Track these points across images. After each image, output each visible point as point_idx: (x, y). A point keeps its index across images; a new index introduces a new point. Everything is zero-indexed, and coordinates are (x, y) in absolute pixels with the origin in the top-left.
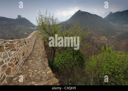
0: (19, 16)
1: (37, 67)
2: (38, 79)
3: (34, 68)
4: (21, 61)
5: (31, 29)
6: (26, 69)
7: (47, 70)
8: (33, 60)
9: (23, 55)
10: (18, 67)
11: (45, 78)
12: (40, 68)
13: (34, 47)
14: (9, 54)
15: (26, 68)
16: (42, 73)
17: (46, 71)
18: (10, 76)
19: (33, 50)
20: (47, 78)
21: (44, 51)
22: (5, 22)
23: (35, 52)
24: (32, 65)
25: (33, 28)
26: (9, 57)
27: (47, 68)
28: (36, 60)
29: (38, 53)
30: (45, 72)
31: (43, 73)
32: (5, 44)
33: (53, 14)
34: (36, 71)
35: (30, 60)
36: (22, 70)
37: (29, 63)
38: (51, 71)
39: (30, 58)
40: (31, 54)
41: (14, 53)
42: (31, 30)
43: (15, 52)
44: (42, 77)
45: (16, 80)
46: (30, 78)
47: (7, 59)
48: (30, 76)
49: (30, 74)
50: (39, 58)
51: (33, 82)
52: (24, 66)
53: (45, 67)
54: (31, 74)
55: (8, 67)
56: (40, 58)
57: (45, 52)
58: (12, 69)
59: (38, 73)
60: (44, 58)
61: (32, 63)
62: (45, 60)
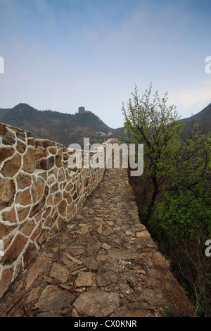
0: (81, 109)
1: (112, 216)
2: (117, 241)
3: (106, 216)
4: (82, 196)
5: (100, 135)
6: (90, 214)
7: (137, 229)
8: (103, 200)
9: (86, 186)
10: (76, 205)
11: (132, 244)
12: (120, 221)
13: (106, 174)
14: (67, 174)
15: (91, 212)
16: (125, 232)
17: (134, 229)
18: (63, 218)
19: (103, 180)
20: (139, 246)
21: (127, 187)
22: (57, 121)
23: (107, 185)
24: (102, 208)
25: (104, 134)
26: (66, 180)
27: (138, 225)
28: (109, 201)
29: (114, 187)
30: (131, 233)
31: (127, 233)
32: (64, 153)
33: (166, 94)
34: (111, 223)
35: (97, 198)
36: (83, 214)
37: (96, 204)
38: (149, 234)
39: (97, 196)
40: (98, 187)
41: (74, 176)
42: (100, 138)
43: (75, 173)
44: (124, 241)
45: (72, 230)
46: (99, 234)
47: (63, 182)
48: (100, 230)
49: (99, 226)
50: (116, 199)
51: (105, 244)
52: (85, 208)
53: (132, 221)
54: (101, 227)
55: (63, 199)
56: (119, 200)
57: (130, 189)
58: (68, 205)
59: (114, 229)
60: (127, 202)
61: (103, 206)
62: (132, 206)
